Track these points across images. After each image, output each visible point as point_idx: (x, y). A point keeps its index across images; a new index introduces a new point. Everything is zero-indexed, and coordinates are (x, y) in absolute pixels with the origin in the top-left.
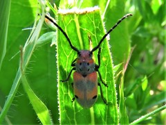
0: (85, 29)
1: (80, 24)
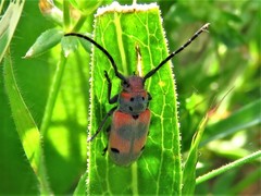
0: (131, 37)
1: (124, 28)
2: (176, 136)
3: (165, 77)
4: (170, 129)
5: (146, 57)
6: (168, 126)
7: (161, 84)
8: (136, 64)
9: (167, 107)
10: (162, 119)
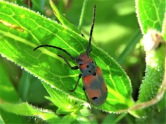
2: (54, 24)
3: (20, 12)
4: (48, 25)
5: (3, 17)
6: (46, 26)
7: (23, 17)
8: (4, 25)
9: (36, 20)
10: (40, 26)
